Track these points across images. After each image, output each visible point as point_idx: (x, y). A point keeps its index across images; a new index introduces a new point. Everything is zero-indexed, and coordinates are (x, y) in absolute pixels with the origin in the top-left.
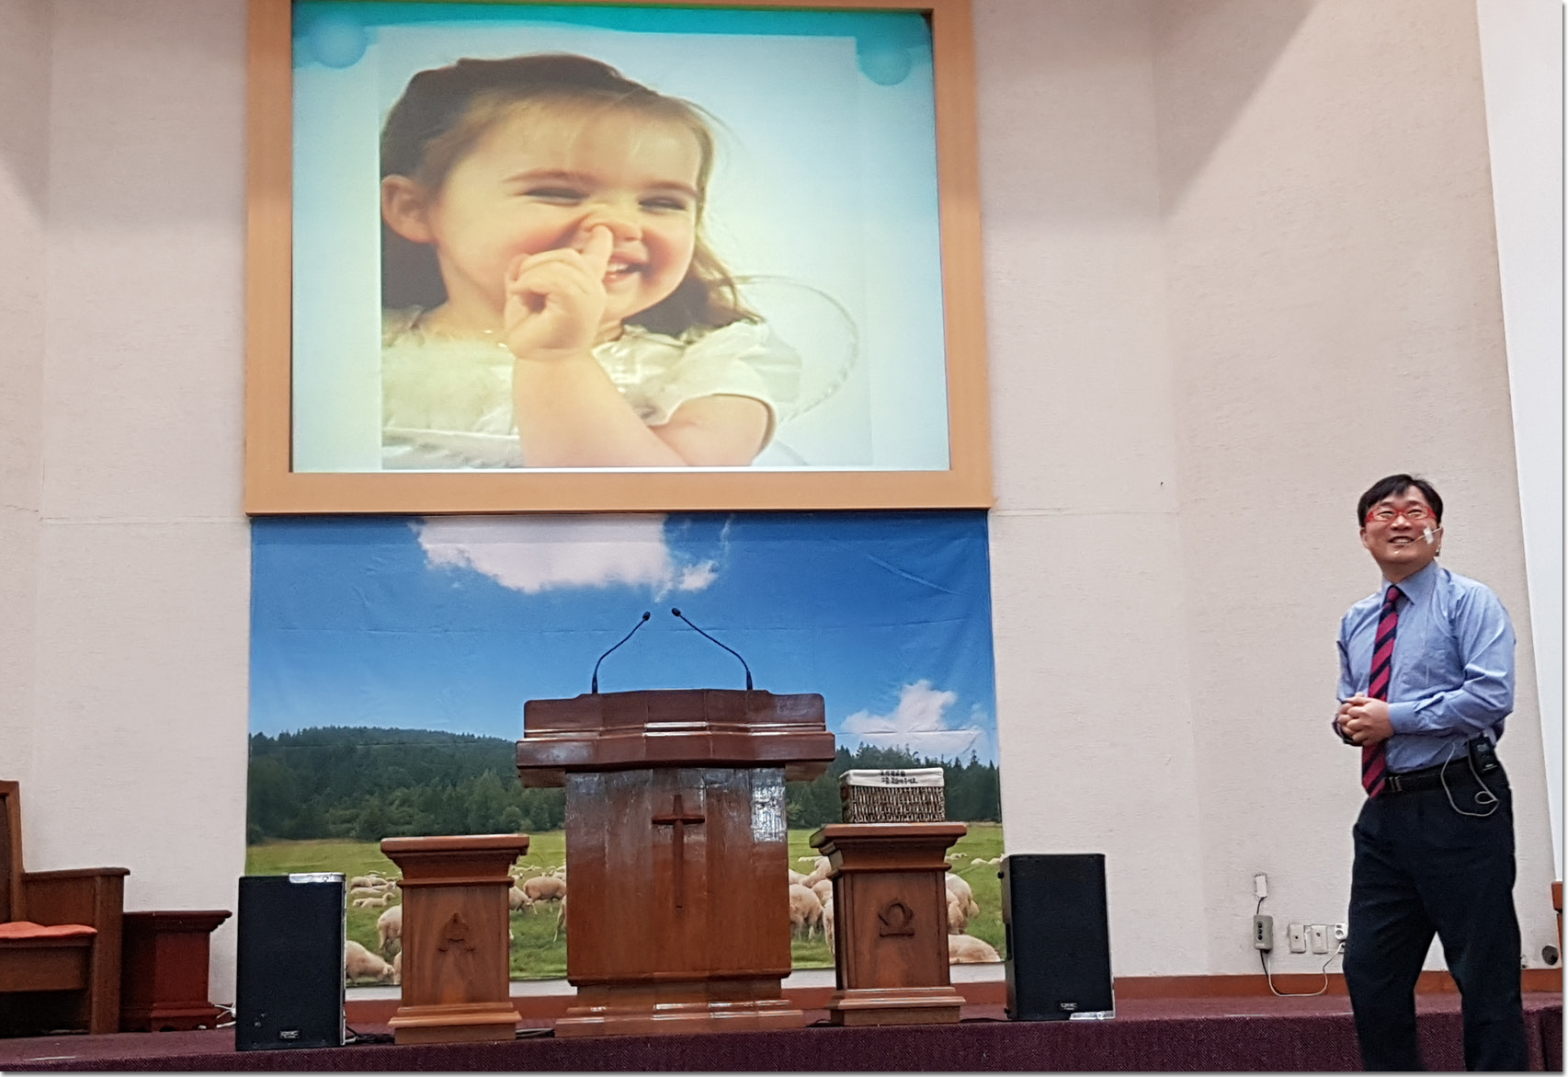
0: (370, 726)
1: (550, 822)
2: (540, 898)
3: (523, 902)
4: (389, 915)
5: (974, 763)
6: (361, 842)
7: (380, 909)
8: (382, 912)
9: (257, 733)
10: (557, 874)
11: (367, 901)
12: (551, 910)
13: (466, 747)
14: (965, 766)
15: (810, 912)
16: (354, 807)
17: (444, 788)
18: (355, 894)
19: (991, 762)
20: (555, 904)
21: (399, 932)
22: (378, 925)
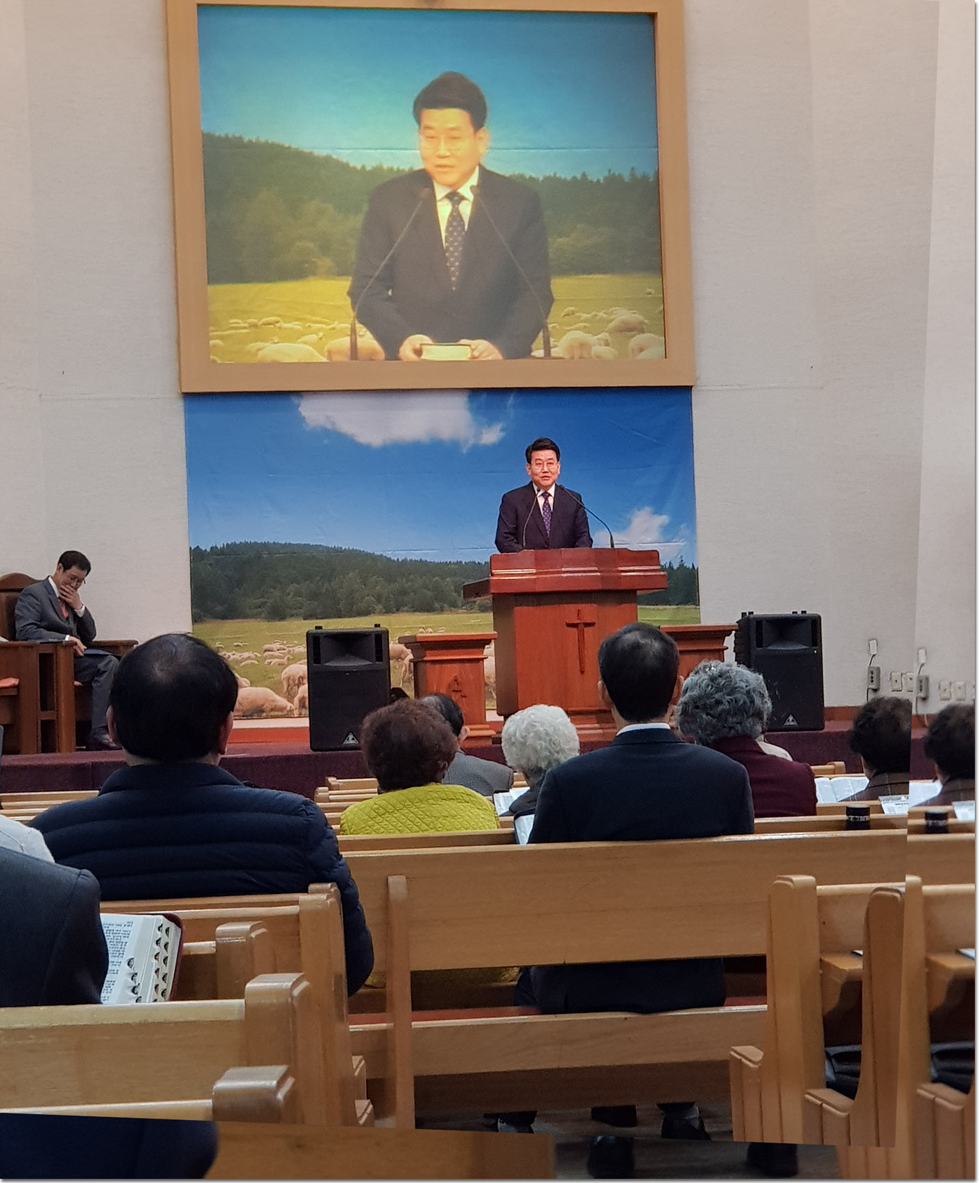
0: (272, 542)
1: (396, 607)
5: (682, 566)
6: (268, 622)
7: (283, 666)
8: (285, 669)
9: (195, 547)
11: (274, 661)
12: (397, 667)
13: (337, 555)
14: (675, 568)
16: (263, 597)
17: (323, 584)
18: (266, 656)
19: (693, 564)
20: (400, 663)
21: (297, 682)
22: (282, 678)
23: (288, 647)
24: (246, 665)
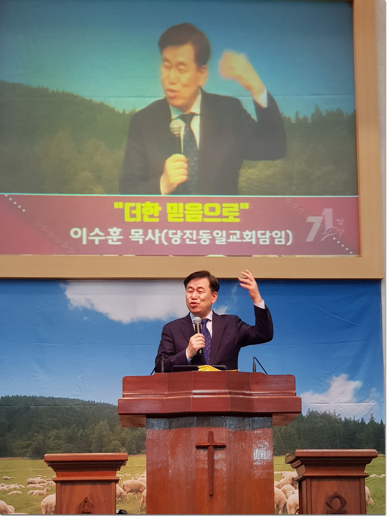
0: (39, 396)
1: (136, 450)
2: (130, 492)
3: (121, 494)
4: (48, 500)
5: (372, 422)
6: (32, 460)
7: (43, 496)
8: (44, 499)
10: (140, 478)
11: (36, 492)
12: (137, 498)
13: (90, 407)
14: (367, 422)
15: (280, 502)
16: (29, 440)
17: (78, 431)
18: (28, 487)
19: (381, 420)
20: (138, 495)
21: (53, 509)
22: (42, 505)
23: (48, 480)
24: (13, 494)
